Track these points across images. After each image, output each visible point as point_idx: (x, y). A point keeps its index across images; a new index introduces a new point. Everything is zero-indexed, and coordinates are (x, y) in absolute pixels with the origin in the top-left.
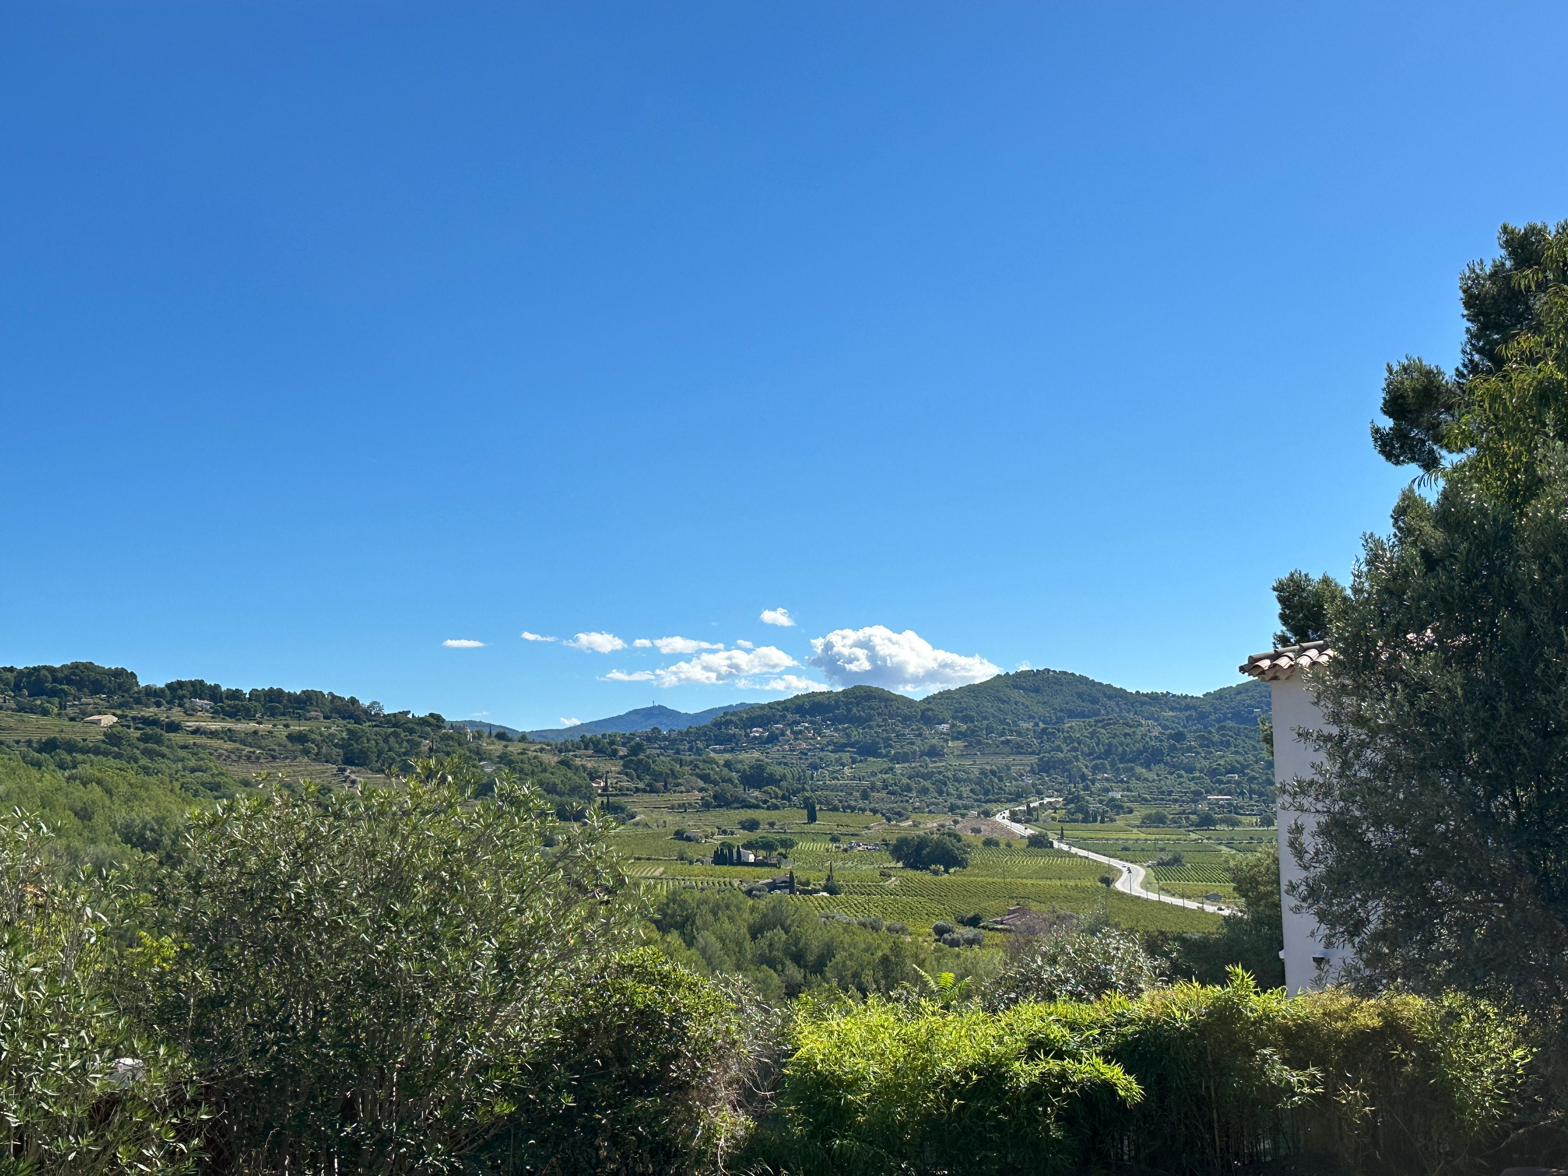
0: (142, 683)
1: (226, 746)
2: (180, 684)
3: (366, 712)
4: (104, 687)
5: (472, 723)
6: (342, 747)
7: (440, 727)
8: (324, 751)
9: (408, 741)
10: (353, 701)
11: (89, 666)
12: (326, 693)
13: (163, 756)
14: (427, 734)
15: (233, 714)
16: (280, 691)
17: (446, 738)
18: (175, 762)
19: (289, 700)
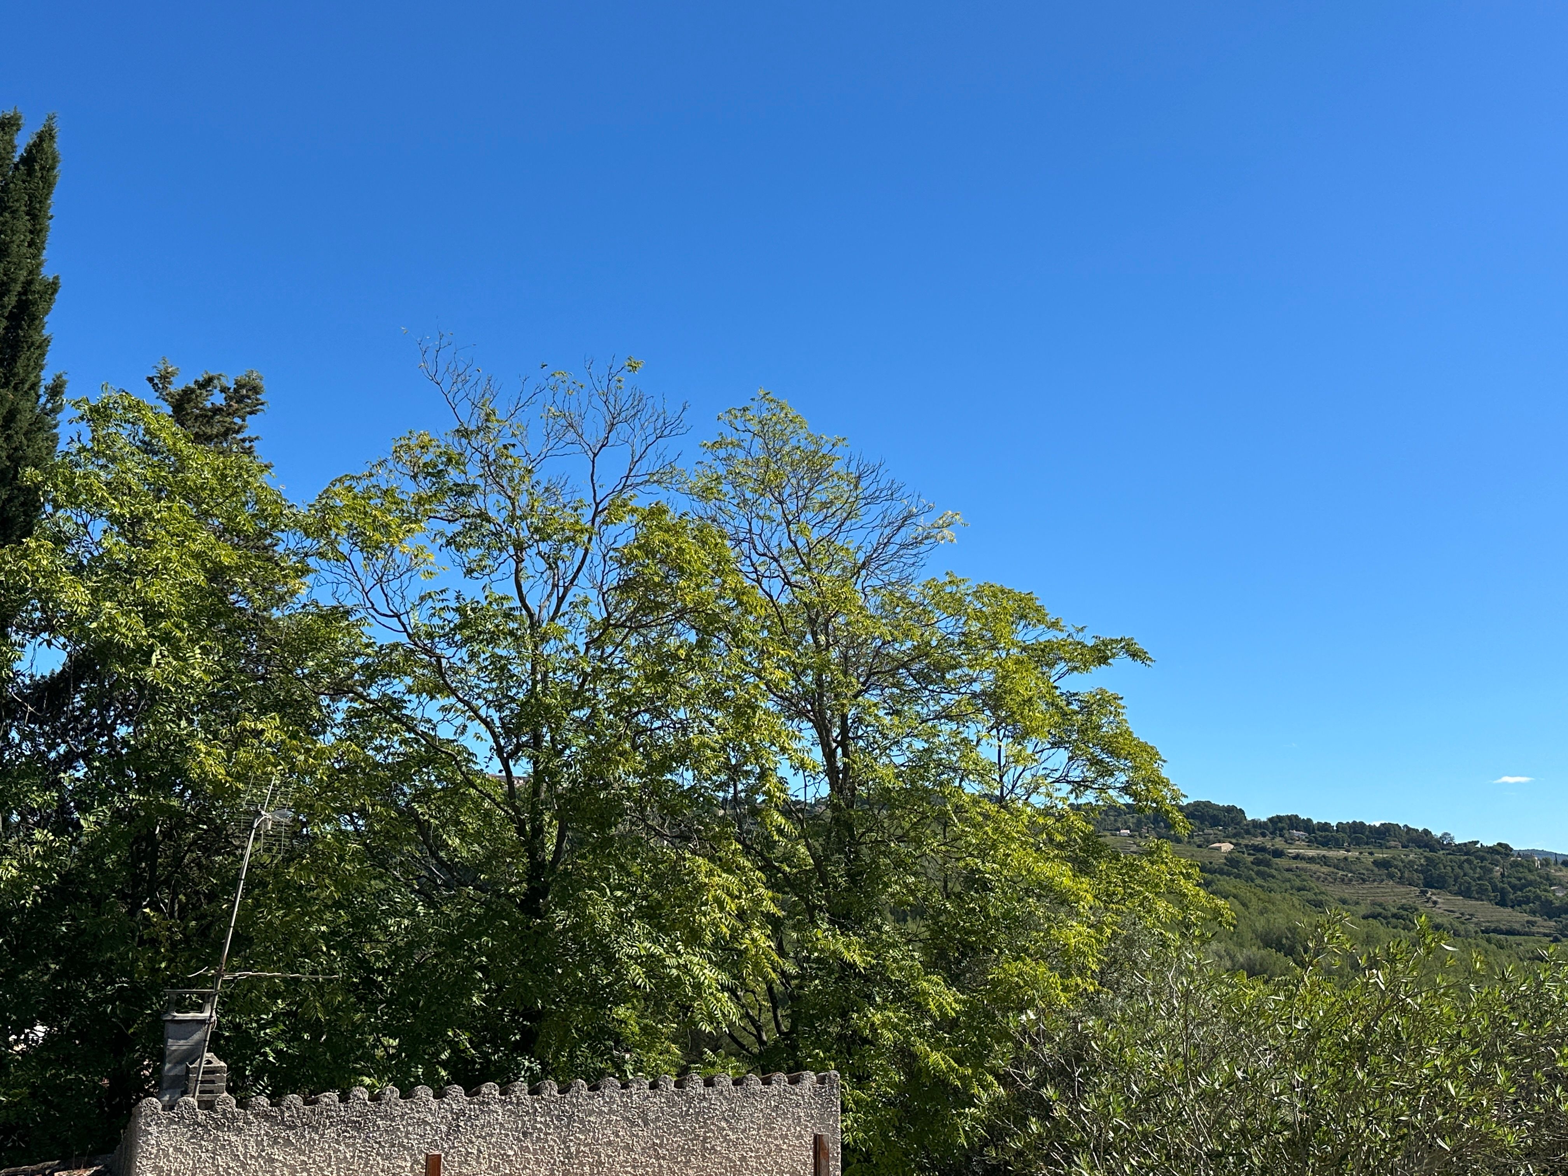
0: (1249, 818)
1: (1322, 870)
2: (1279, 819)
3: (1439, 841)
4: (1220, 820)
5: (1534, 852)
6: (1421, 872)
7: (1507, 855)
8: (1406, 875)
9: (1481, 867)
10: (1426, 832)
11: (1208, 804)
12: (1401, 825)
13: (1273, 877)
14: (1498, 861)
15: (1325, 843)
16: (1362, 824)
17: (1515, 864)
18: (1283, 882)
19: (1370, 832)
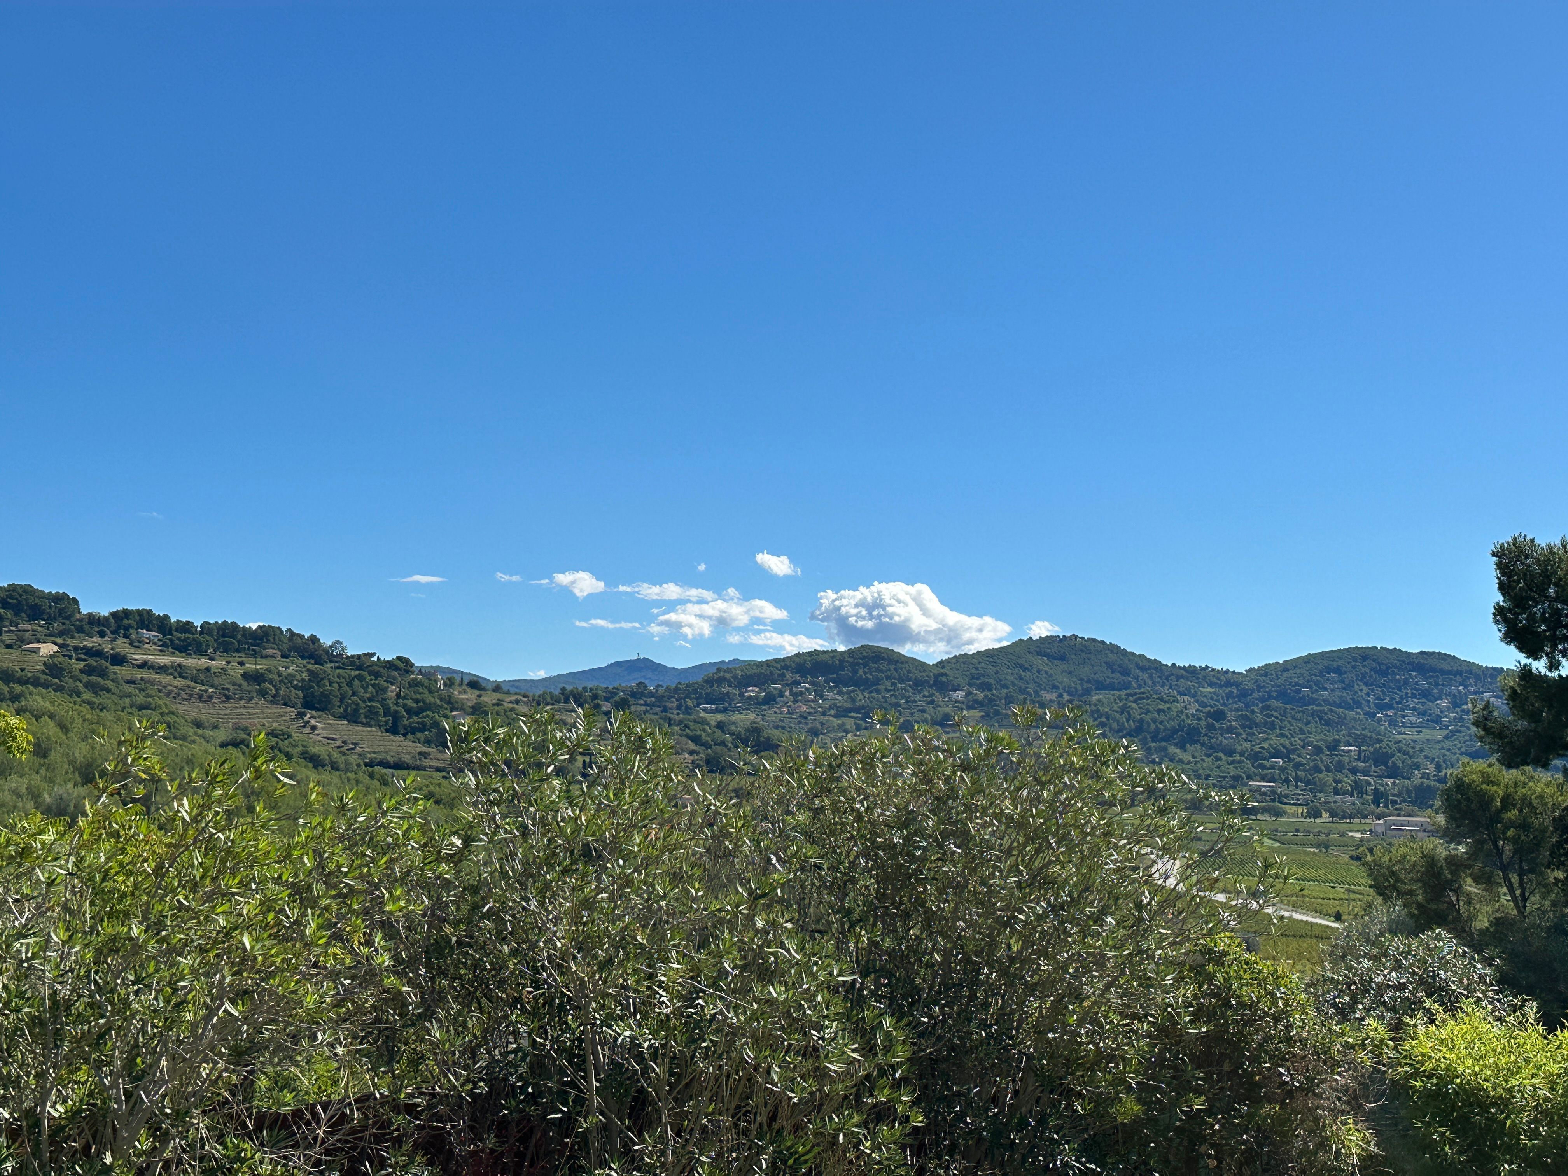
0: (85, 611)
1: (176, 683)
2: (126, 613)
3: (327, 652)
4: (43, 612)
5: (439, 669)
6: (302, 689)
7: (407, 672)
8: (282, 692)
9: (373, 686)
10: (314, 639)
11: (28, 590)
12: (284, 629)
13: (108, 690)
14: (395, 678)
15: (183, 649)
16: (234, 625)
17: (415, 684)
18: (121, 697)
19: (244, 635)
